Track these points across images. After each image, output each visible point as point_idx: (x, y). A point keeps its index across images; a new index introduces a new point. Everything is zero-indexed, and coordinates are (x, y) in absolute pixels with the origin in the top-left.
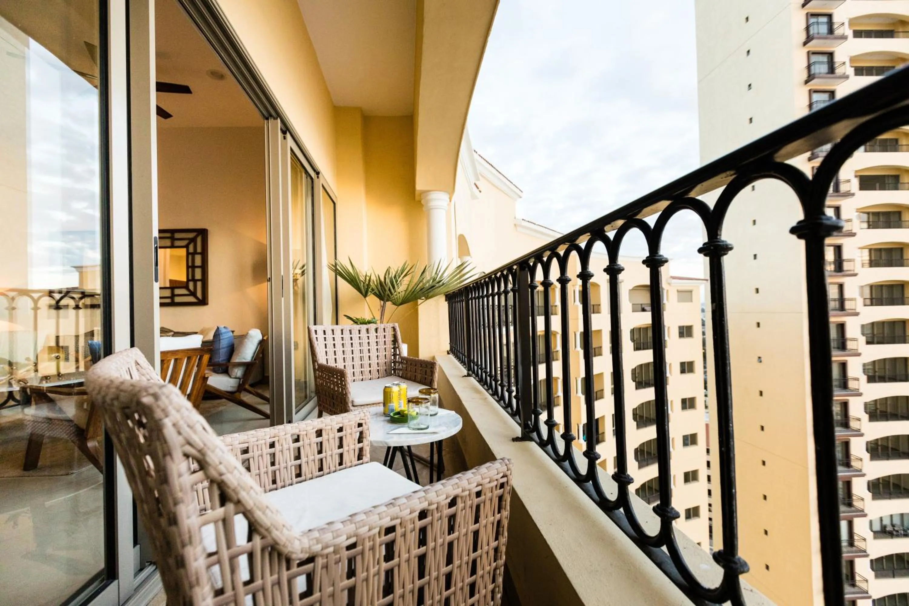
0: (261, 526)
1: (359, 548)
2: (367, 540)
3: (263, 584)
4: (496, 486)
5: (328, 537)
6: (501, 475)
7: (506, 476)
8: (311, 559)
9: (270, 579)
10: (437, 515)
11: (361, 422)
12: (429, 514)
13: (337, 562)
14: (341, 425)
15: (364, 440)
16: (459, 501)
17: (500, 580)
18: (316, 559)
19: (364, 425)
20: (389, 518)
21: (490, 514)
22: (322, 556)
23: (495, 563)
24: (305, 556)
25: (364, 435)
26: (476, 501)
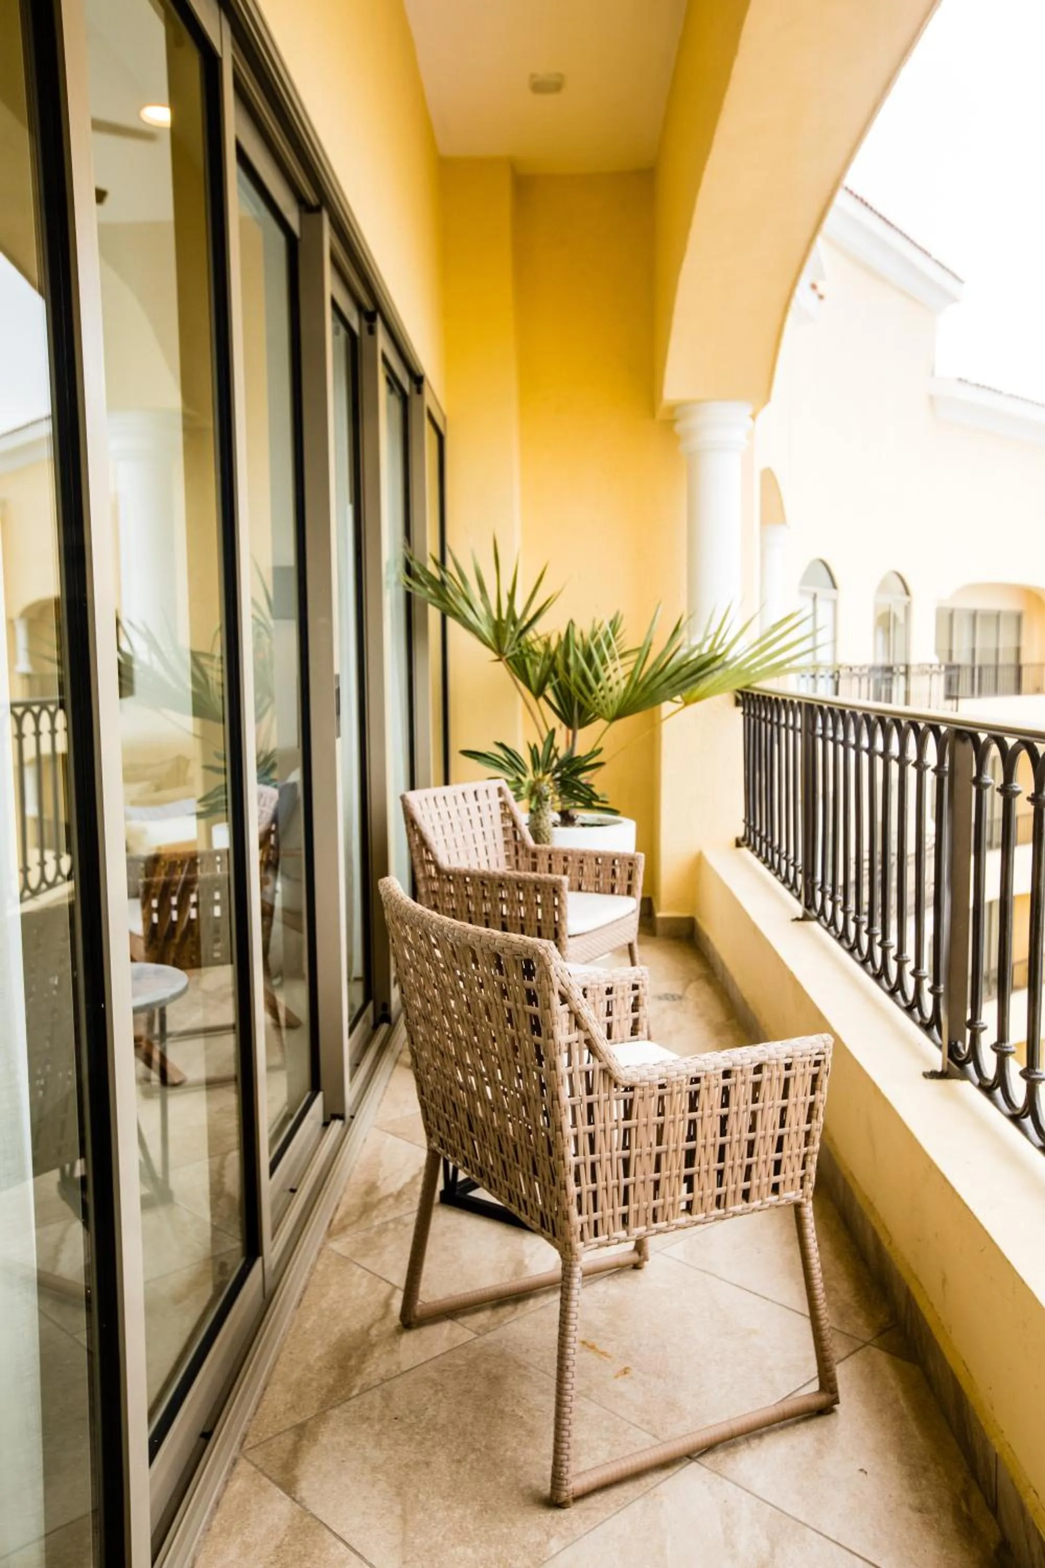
0: (600, 1052)
1: (668, 1090)
2: (675, 1084)
3: (599, 1098)
4: (810, 1062)
5: (644, 1073)
6: (817, 1051)
7: (824, 1054)
8: (632, 1089)
9: (604, 1096)
10: (741, 1078)
11: (636, 982)
12: (733, 1074)
13: (651, 1097)
14: (610, 986)
15: (641, 1009)
16: (765, 1069)
17: (812, 1168)
18: (635, 1089)
19: (640, 987)
20: (694, 1070)
21: (801, 1093)
22: (640, 1087)
23: (806, 1149)
24: (628, 1084)
25: (640, 1002)
26: (785, 1074)
